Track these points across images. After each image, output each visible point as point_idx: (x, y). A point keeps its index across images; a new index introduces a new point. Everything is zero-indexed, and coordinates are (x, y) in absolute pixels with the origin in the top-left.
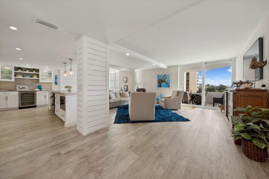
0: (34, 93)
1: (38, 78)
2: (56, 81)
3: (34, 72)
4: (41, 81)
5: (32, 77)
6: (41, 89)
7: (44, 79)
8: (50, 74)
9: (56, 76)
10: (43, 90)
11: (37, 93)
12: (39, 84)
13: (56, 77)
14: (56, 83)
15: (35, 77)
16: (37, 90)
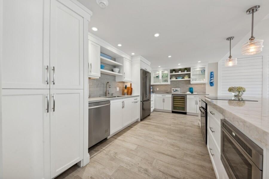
0: (184, 97)
1: (189, 79)
2: (212, 81)
3: (186, 72)
4: (192, 82)
5: (184, 78)
6: (192, 92)
7: (196, 80)
8: (203, 71)
9: (211, 73)
10: (194, 93)
11: (188, 96)
12: (191, 86)
13: (212, 75)
14: (211, 84)
15: (186, 78)
16: (188, 93)
